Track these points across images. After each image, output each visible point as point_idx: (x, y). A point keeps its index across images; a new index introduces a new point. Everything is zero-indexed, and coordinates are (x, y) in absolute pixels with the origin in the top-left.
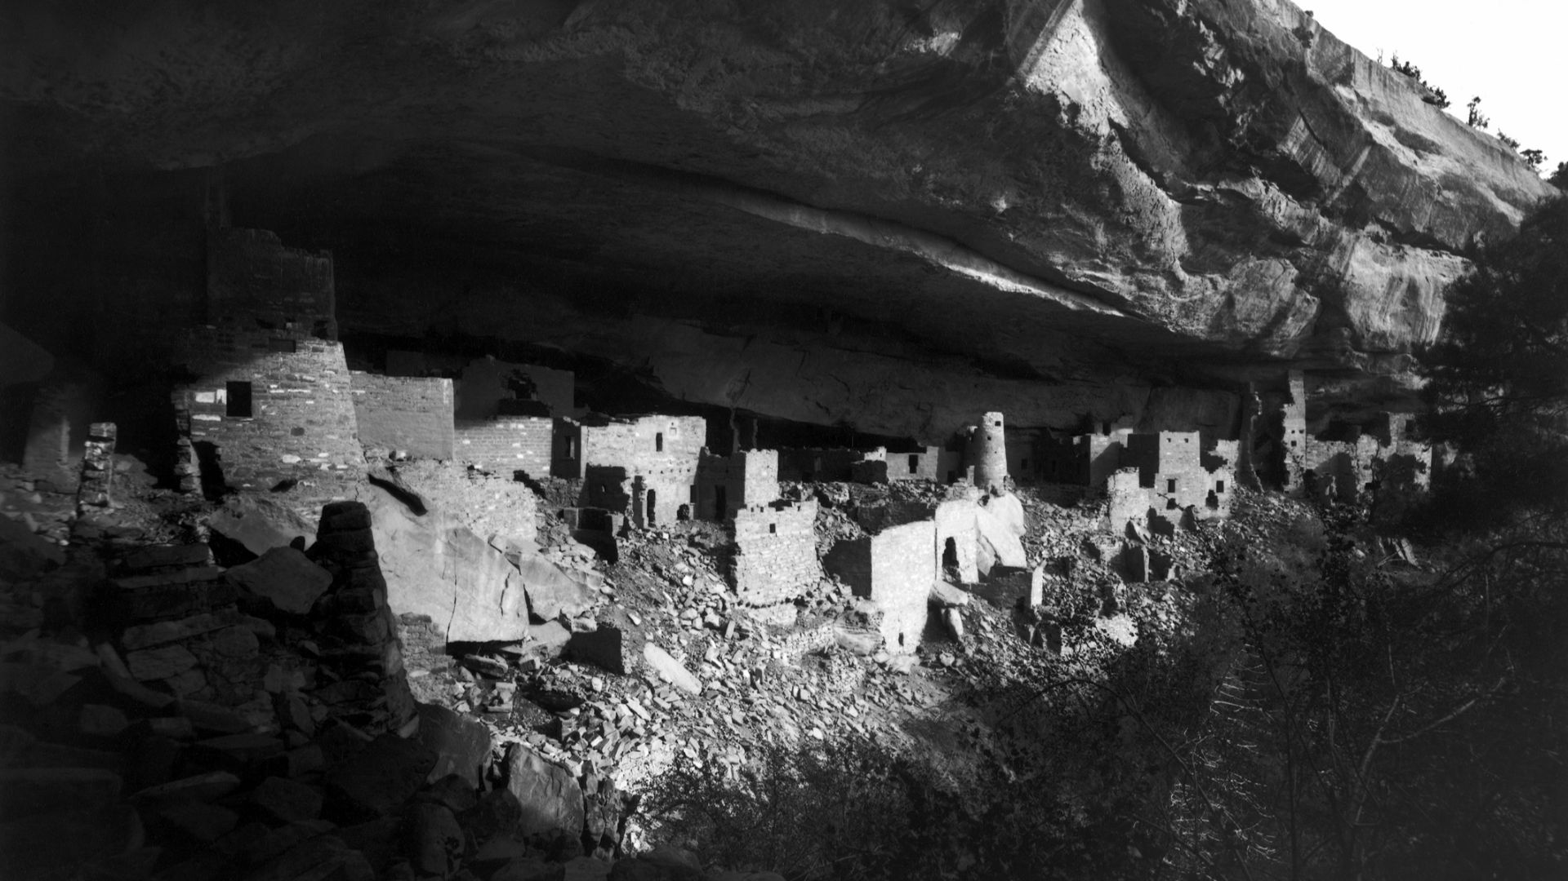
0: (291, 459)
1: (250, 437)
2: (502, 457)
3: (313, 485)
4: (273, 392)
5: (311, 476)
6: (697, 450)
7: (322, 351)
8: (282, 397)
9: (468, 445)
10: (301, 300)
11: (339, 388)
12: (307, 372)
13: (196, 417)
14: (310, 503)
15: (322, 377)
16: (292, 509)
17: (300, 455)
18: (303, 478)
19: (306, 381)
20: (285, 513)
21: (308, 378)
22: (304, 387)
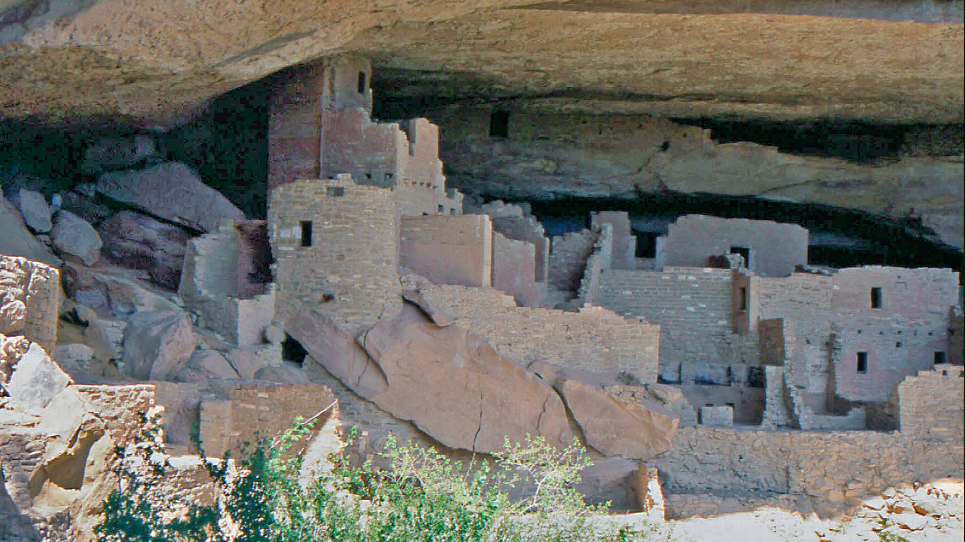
0: (334, 279)
1: (310, 262)
2: (669, 309)
3: (348, 300)
4: (326, 227)
5: (347, 293)
6: (945, 310)
7: (363, 194)
8: (332, 231)
9: (628, 296)
10: (377, 158)
11: (375, 224)
12: (349, 211)
13: (280, 248)
14: (345, 313)
15: (361, 215)
16: (332, 318)
17: (341, 276)
18: (341, 294)
19: (349, 218)
20: (327, 321)
21: (351, 216)
22: (347, 223)
